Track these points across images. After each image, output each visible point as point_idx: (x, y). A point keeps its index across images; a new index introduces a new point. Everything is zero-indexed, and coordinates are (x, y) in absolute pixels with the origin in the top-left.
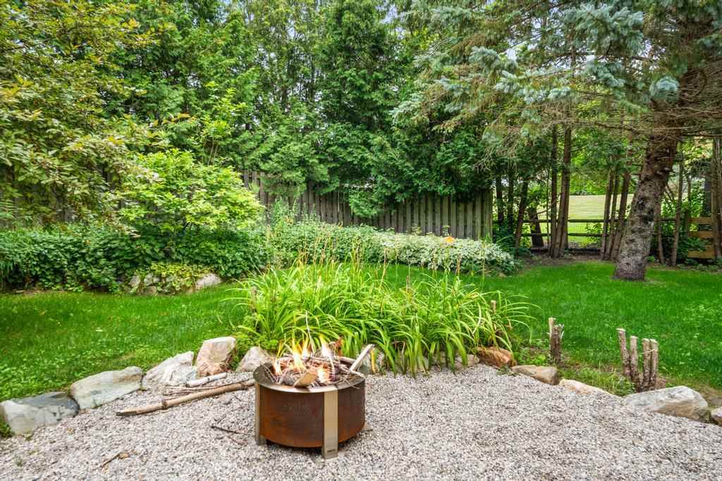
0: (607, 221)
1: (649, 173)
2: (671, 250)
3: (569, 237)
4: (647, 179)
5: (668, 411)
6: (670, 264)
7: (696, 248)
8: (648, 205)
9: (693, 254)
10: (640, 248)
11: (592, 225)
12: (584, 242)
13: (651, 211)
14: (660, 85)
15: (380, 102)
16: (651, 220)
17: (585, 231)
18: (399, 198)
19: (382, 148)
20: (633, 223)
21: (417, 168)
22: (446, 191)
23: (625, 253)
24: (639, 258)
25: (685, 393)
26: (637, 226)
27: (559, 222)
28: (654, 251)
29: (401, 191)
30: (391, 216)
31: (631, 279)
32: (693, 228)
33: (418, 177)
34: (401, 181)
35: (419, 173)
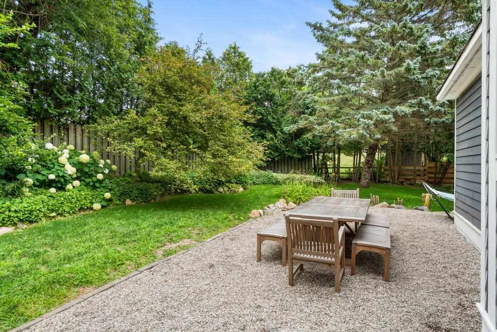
0: (354, 168)
1: (370, 152)
2: (376, 178)
3: (340, 174)
4: (369, 154)
5: (382, 207)
6: (376, 183)
7: (384, 177)
8: (370, 163)
9: (383, 179)
10: (368, 177)
11: (347, 169)
12: (346, 176)
13: (371, 165)
14: (377, 136)
15: (271, 121)
16: (371, 168)
17: (345, 172)
18: (276, 159)
19: (272, 139)
20: (365, 169)
21: (286, 147)
22: (298, 157)
23: (363, 179)
24: (367, 180)
25: (385, 203)
26: (366, 170)
27: (337, 168)
28: (371, 179)
29: (277, 156)
30: (271, 166)
31: (365, 187)
32: (382, 170)
33: (286, 151)
34: (277, 152)
35: (287, 149)
